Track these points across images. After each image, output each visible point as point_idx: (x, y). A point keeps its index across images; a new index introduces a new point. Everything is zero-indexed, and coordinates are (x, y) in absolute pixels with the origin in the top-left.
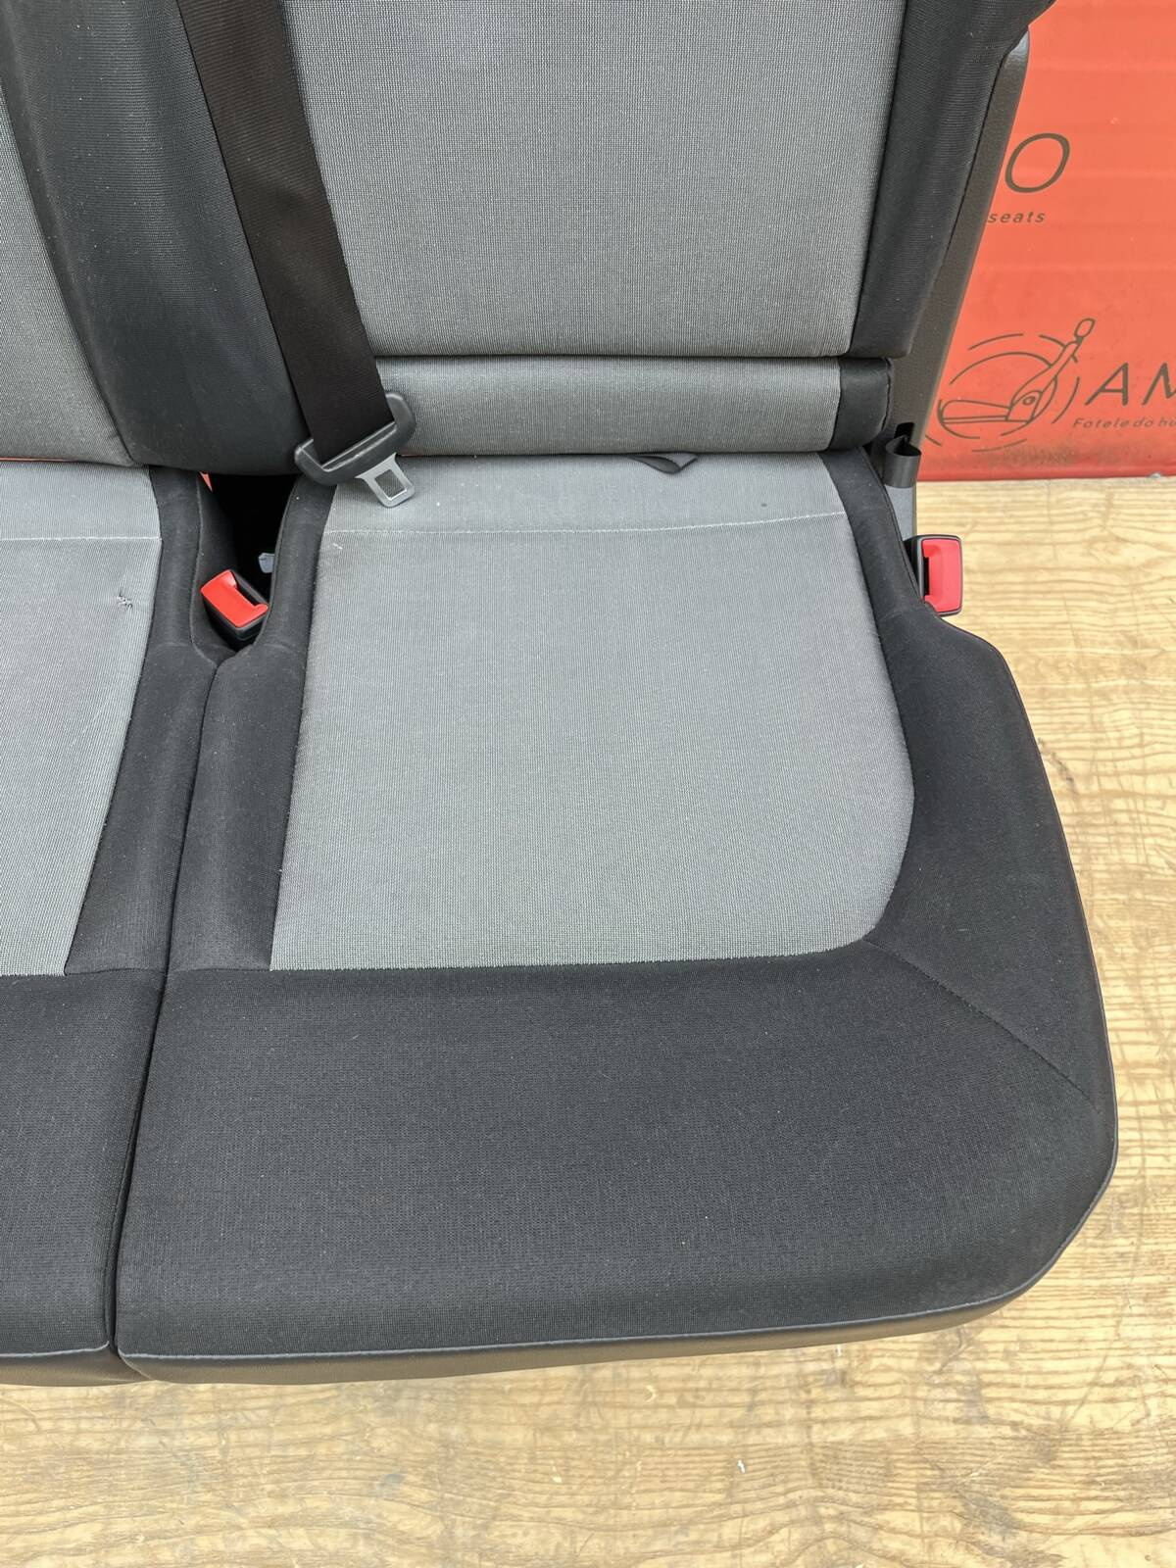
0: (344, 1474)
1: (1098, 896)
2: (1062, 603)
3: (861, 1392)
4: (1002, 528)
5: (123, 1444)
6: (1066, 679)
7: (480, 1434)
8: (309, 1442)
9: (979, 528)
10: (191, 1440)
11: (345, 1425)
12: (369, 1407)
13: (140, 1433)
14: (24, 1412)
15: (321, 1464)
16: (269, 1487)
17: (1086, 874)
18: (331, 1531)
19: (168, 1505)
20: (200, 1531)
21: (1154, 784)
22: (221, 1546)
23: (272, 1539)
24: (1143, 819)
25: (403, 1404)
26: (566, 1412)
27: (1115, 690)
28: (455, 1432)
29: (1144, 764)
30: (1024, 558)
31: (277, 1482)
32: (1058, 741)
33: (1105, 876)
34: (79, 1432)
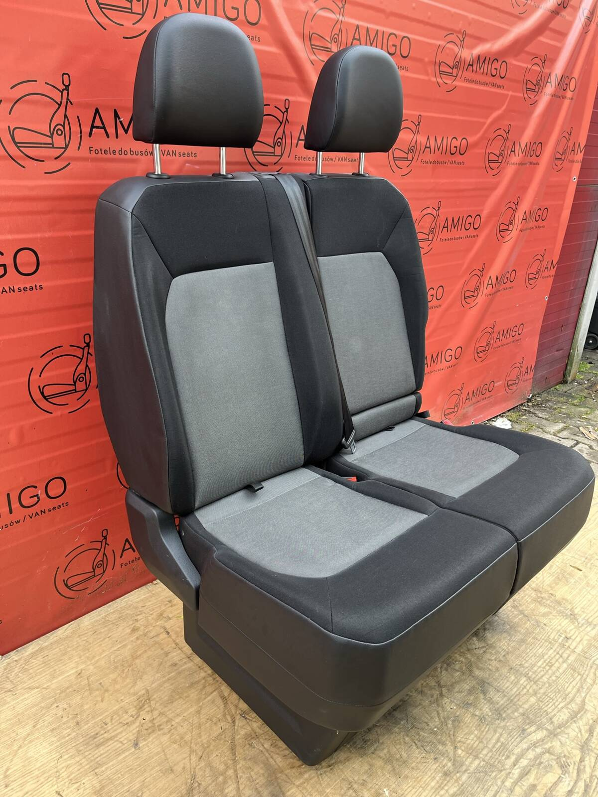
0: (513, 740)
3: (573, 638)
5: (461, 783)
8: (498, 740)
10: (474, 766)
11: (500, 730)
12: (499, 722)
13: (461, 776)
15: (506, 742)
16: (503, 758)
18: (528, 753)
19: (489, 784)
20: (503, 782)
22: (512, 781)
23: (519, 768)
25: (504, 715)
26: (535, 687)
31: (503, 756)
34: (447, 791)
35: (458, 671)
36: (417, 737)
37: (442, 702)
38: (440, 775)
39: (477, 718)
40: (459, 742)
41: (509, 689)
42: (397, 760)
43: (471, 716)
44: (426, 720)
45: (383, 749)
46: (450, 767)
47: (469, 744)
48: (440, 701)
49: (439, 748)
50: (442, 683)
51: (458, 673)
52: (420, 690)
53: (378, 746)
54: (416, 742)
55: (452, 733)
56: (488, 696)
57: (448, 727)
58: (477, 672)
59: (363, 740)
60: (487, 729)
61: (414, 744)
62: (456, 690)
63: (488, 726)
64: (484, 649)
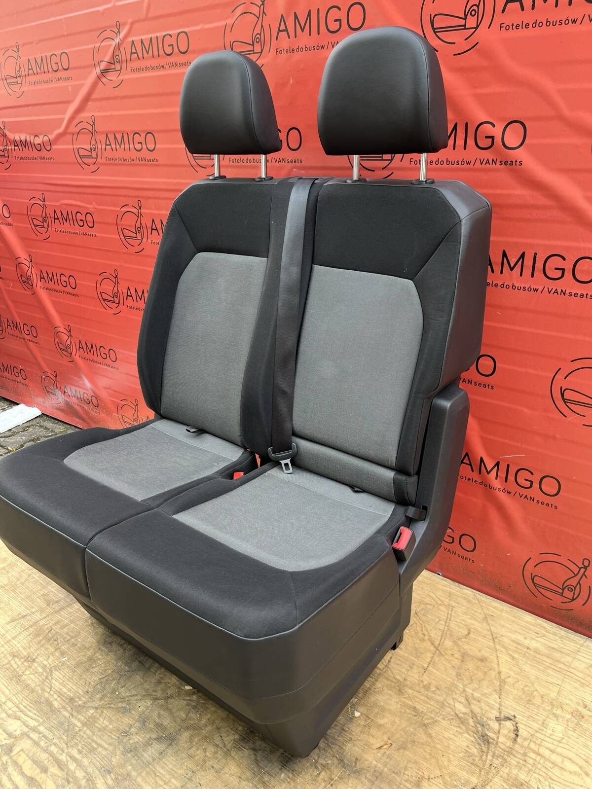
0: (99, 760)
1: (496, 780)
2: (562, 678)
4: (555, 643)
5: (62, 710)
6: (543, 702)
7: (139, 780)
8: (99, 745)
9: (545, 638)
11: (111, 748)
12: (121, 749)
13: (67, 711)
14: (51, 686)
15: (96, 753)
16: (80, 748)
17: (497, 769)
18: (82, 771)
19: (55, 732)
20: (55, 744)
21: (554, 757)
22: (55, 752)
23: (67, 761)
24: (539, 766)
25: (129, 755)
27: (563, 717)
28: (134, 774)
29: (556, 749)
30: (557, 655)
31: (83, 748)
32: (522, 720)
33: (506, 775)
34: (56, 700)
35: (187, 717)
36: (111, 679)
37: (147, 699)
38: (72, 695)
39: (127, 729)
40: (102, 712)
41: (164, 765)
42: (91, 665)
43: (129, 724)
44: (127, 686)
45: (102, 656)
46: (78, 703)
47: (98, 719)
48: (148, 698)
49: (97, 694)
50: (170, 701)
51: (184, 716)
52: (162, 681)
53: (105, 651)
54: (106, 678)
55: (112, 706)
56: (155, 743)
57: (119, 703)
58: (186, 735)
59: (112, 642)
60: (113, 736)
61: (104, 676)
62: (162, 712)
63: (117, 738)
64: (221, 745)
